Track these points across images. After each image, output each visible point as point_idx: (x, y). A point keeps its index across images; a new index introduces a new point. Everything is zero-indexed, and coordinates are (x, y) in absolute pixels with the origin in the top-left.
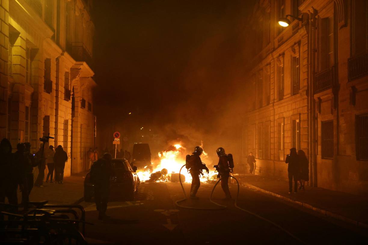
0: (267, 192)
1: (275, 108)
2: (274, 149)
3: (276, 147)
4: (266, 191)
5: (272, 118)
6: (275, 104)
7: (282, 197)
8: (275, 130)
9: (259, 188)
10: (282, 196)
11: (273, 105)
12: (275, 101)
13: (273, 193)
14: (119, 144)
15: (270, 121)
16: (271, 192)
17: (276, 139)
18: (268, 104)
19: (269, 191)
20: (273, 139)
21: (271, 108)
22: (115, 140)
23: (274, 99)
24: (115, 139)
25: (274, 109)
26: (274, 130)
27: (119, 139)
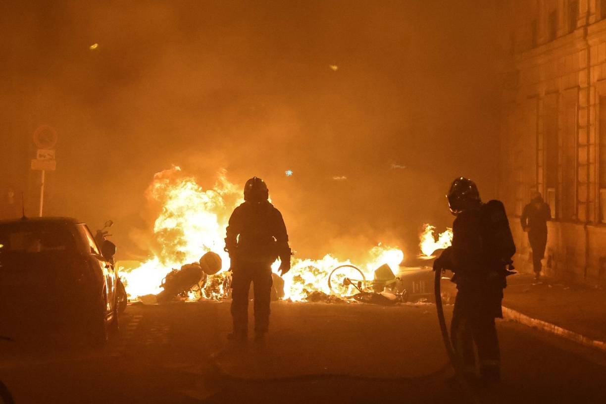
0: (535, 322)
1: (590, 42)
2: (589, 183)
3: (592, 179)
4: (532, 320)
5: (582, 77)
6: (590, 29)
7: (566, 331)
8: (591, 119)
9: (517, 311)
10: (567, 329)
11: (586, 34)
12: (592, 19)
13: (546, 324)
14: (54, 169)
15: (576, 89)
16: (543, 322)
17: (592, 149)
18: (573, 28)
19: (538, 319)
20: (586, 149)
21: (580, 45)
22: (41, 156)
23: (589, 14)
24: (39, 152)
25: (589, 48)
26: (589, 121)
27: (52, 152)
